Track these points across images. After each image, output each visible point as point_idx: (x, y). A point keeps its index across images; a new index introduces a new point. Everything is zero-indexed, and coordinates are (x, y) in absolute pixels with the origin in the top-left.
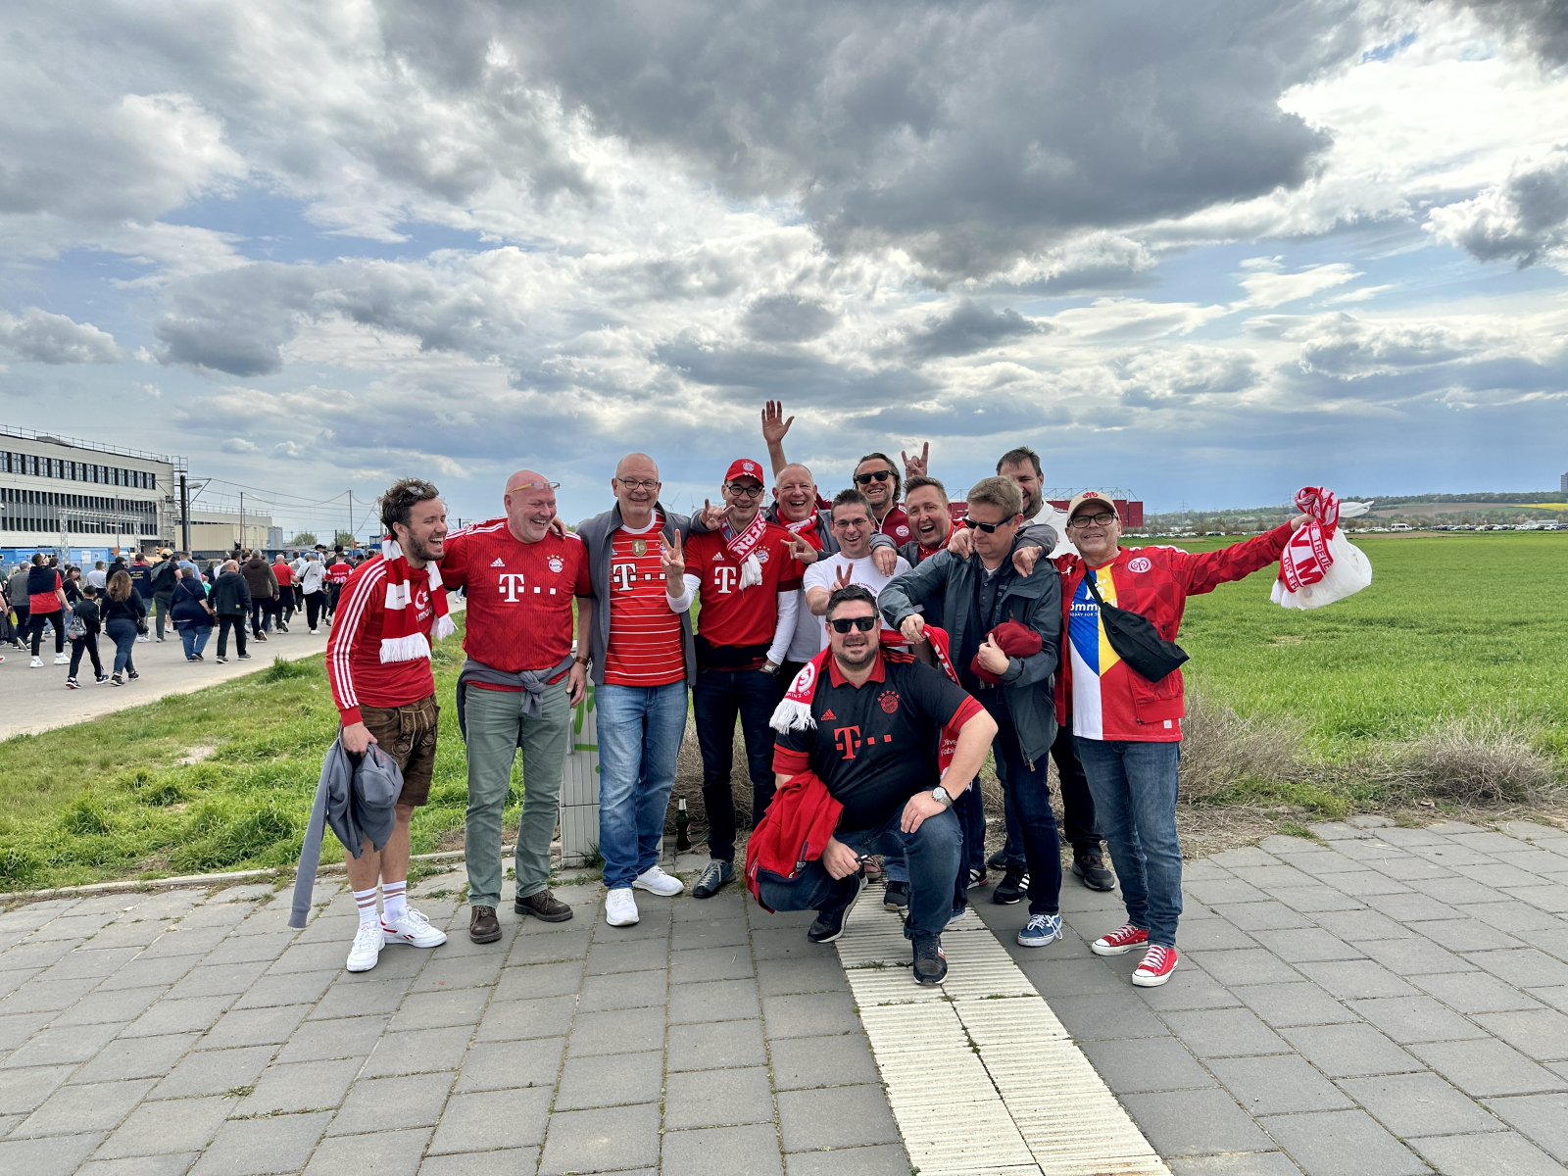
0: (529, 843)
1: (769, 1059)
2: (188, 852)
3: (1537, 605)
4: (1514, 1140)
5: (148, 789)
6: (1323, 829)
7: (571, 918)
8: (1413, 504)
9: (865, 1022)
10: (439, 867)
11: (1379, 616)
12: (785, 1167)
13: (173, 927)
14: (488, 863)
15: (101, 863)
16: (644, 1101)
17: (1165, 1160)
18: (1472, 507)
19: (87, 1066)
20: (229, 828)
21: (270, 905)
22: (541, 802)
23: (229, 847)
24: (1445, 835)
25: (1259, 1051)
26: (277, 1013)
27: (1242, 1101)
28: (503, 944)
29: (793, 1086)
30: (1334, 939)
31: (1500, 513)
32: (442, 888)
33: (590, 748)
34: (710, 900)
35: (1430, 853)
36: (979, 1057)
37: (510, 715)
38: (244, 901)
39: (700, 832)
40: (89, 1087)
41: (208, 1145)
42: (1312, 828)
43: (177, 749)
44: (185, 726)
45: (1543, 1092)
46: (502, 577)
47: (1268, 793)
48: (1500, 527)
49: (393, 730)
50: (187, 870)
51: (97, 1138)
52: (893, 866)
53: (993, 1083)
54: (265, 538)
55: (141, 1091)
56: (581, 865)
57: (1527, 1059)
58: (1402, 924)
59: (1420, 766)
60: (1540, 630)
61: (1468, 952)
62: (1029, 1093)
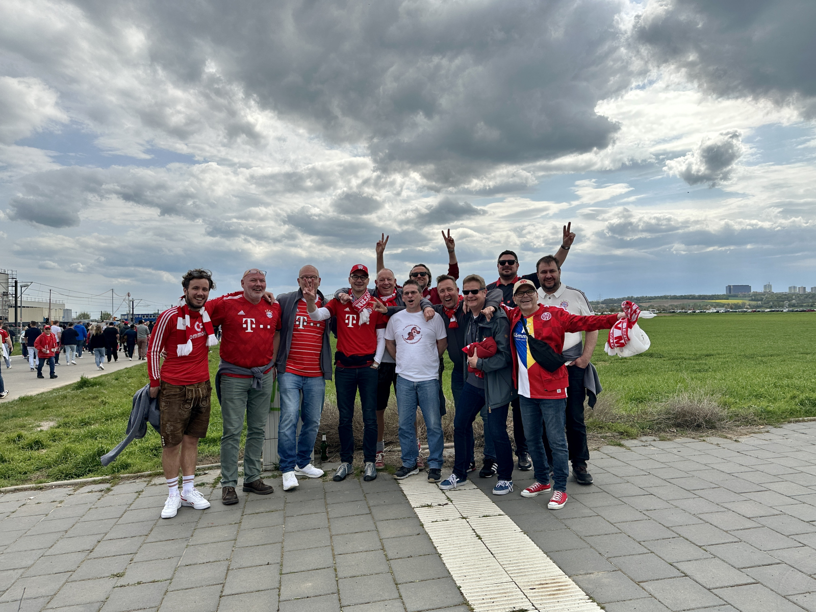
0: (251, 454)
1: (383, 547)
2: (58, 470)
3: (717, 347)
4: (717, 561)
5: (23, 442)
6: (628, 443)
8: (658, 300)
9: (427, 529)
10: (199, 472)
12: (398, 590)
13: (59, 505)
14: (233, 465)
15: (9, 478)
16: (326, 567)
17: (570, 577)
18: (686, 302)
19: (30, 569)
20: (80, 457)
21: (111, 493)
22: (257, 433)
23: (80, 467)
24: (681, 443)
25: (606, 533)
26: (128, 541)
27: (601, 552)
28: (241, 504)
29: (397, 557)
30: (636, 487)
31: (698, 305)
32: (203, 481)
34: (342, 482)
35: (675, 451)
36: (482, 541)
37: (244, 389)
38: (95, 492)
39: (332, 452)
40: (34, 578)
41: (107, 599)
42: (623, 442)
43: (35, 423)
44: (36, 412)
45: (729, 543)
46: (244, 319)
47: (601, 428)
48: (699, 311)
49: (182, 397)
50: (58, 479)
51: (47, 600)
53: (490, 551)
54: (62, 315)
55: (64, 578)
56: (273, 469)
57: (721, 531)
58: (665, 480)
59: (669, 413)
60: (719, 358)
61: (694, 490)
62: (506, 554)
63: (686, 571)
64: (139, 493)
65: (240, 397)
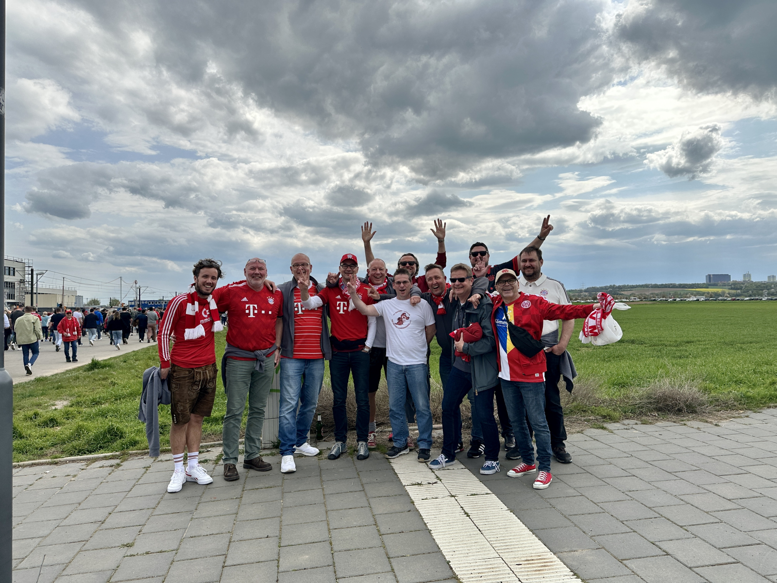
0: (251, 432)
1: (376, 522)
2: (71, 446)
3: (697, 334)
4: (698, 540)
5: (39, 420)
6: (611, 426)
7: (271, 469)
8: (640, 289)
9: (417, 506)
10: (202, 450)
11: (627, 339)
12: (390, 563)
13: (73, 479)
14: (234, 443)
15: (26, 453)
16: (322, 540)
17: (555, 554)
18: (666, 290)
19: (47, 538)
20: (92, 434)
21: (120, 468)
22: (257, 412)
23: (92, 444)
24: (662, 427)
25: (590, 512)
26: (137, 513)
27: (585, 531)
28: (241, 481)
29: (389, 532)
30: (618, 469)
31: (679, 293)
32: (206, 458)
33: (277, 391)
34: (336, 460)
35: (657, 434)
36: (470, 518)
37: (247, 372)
38: (106, 467)
39: (327, 432)
40: (51, 546)
41: (118, 567)
42: (605, 425)
43: (49, 402)
44: (50, 392)
45: (709, 523)
46: (247, 306)
47: (584, 411)
48: (679, 299)
49: (191, 379)
50: (71, 455)
51: (62, 567)
52: (421, 442)
53: (478, 528)
54: (74, 301)
55: (78, 547)
56: (272, 447)
57: (702, 512)
58: (647, 462)
59: (651, 398)
60: (699, 345)
61: (675, 472)
62: (494, 531)
63: (667, 550)
64: (147, 468)
65: (243, 380)
